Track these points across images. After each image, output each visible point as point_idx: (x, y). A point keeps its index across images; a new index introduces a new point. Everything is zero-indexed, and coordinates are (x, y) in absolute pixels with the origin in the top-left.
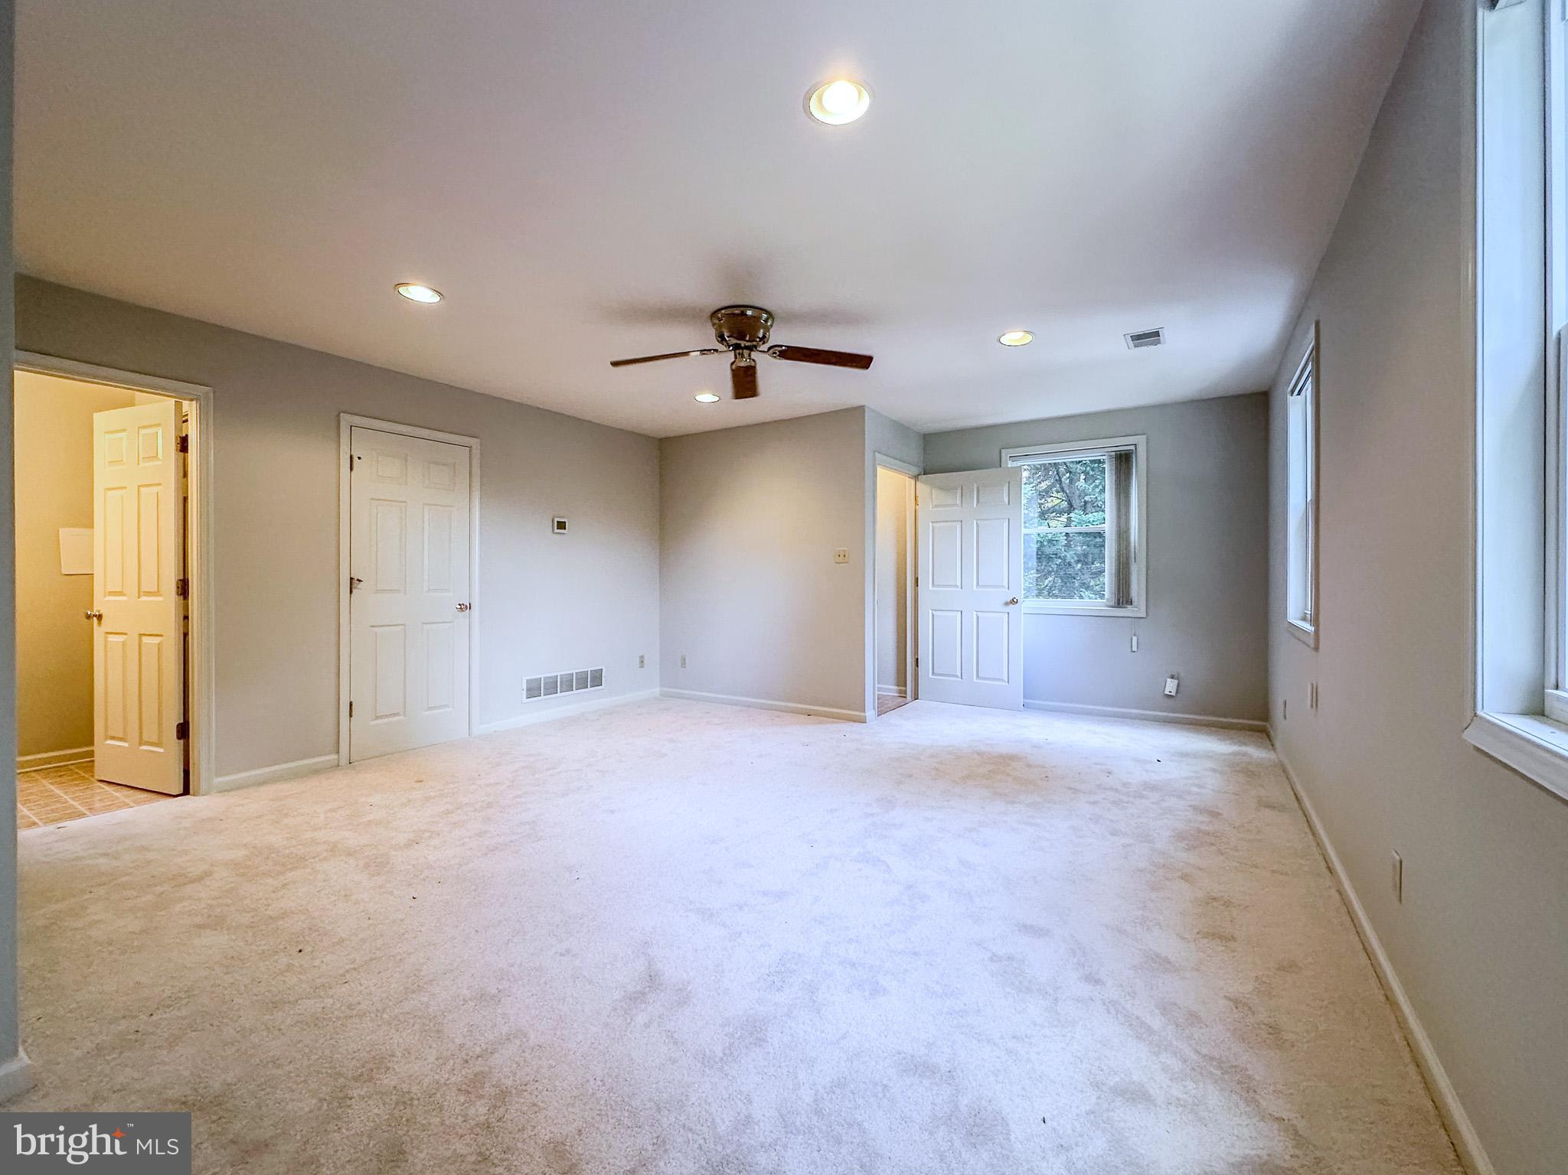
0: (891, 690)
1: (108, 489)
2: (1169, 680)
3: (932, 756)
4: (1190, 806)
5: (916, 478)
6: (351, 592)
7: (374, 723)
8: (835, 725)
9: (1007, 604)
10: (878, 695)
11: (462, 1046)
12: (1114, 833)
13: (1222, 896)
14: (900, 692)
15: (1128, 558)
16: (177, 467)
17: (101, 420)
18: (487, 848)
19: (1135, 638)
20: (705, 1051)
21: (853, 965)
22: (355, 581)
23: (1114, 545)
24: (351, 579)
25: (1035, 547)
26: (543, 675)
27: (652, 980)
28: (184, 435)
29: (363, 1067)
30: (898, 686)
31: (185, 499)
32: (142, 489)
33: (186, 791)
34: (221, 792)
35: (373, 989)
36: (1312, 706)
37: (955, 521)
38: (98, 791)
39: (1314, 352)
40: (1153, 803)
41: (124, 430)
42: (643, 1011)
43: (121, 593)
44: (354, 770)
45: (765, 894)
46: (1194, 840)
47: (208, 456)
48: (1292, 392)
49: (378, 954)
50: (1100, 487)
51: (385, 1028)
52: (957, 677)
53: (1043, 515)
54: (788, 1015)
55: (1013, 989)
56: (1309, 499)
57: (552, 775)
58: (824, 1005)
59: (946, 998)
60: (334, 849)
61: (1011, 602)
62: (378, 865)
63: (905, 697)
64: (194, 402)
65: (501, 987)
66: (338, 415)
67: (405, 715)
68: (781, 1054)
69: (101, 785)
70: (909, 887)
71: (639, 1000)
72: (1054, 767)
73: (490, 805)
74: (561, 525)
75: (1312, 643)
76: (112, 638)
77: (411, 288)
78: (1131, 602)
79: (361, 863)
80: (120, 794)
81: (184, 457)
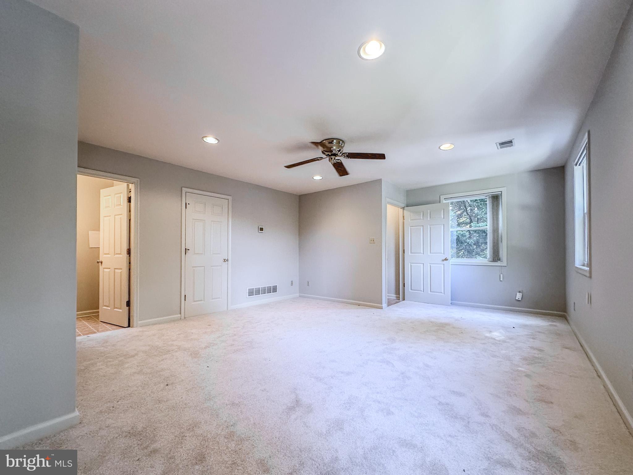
0: (393, 296)
1: (105, 217)
2: (518, 293)
3: (411, 322)
4: (529, 346)
5: (403, 208)
6: (186, 254)
7: (193, 303)
8: (369, 310)
9: (443, 260)
10: (388, 298)
11: (226, 421)
12: (494, 356)
13: (546, 385)
14: (397, 297)
15: (498, 240)
16: (127, 209)
17: (102, 191)
18: (234, 350)
19: (501, 275)
20: (319, 431)
21: (379, 402)
22: (187, 250)
23: (491, 235)
24: (186, 249)
25: (455, 237)
26: (255, 287)
27: (298, 402)
28: (130, 196)
29: (190, 426)
30: (396, 295)
31: (130, 220)
32: (116, 216)
33: (129, 326)
34: (141, 327)
35: (194, 398)
36: (588, 303)
37: (421, 226)
38: (100, 325)
39: (587, 145)
40: (511, 345)
41: (110, 195)
42: (294, 414)
43: (108, 254)
44: (186, 320)
45: (342, 373)
46: (531, 361)
47: (137, 204)
48: (576, 165)
49: (196, 386)
50: (485, 212)
51: (198, 413)
52: (422, 291)
53: (459, 225)
54: (352, 420)
55: (449, 417)
56: (585, 211)
57: (258, 325)
58: (367, 417)
59: (419, 418)
60: (179, 348)
61: (445, 260)
62: (195, 354)
63: (399, 299)
64: (133, 185)
65: (240, 401)
66: (182, 188)
67: (204, 301)
68: (350, 434)
69: (101, 323)
70: (402, 373)
71: (292, 410)
72: (465, 328)
73: (235, 335)
74: (262, 229)
75: (588, 275)
76: (106, 270)
77: (208, 138)
78: (500, 259)
79: (189, 353)
80: (108, 326)
81: (130, 204)
